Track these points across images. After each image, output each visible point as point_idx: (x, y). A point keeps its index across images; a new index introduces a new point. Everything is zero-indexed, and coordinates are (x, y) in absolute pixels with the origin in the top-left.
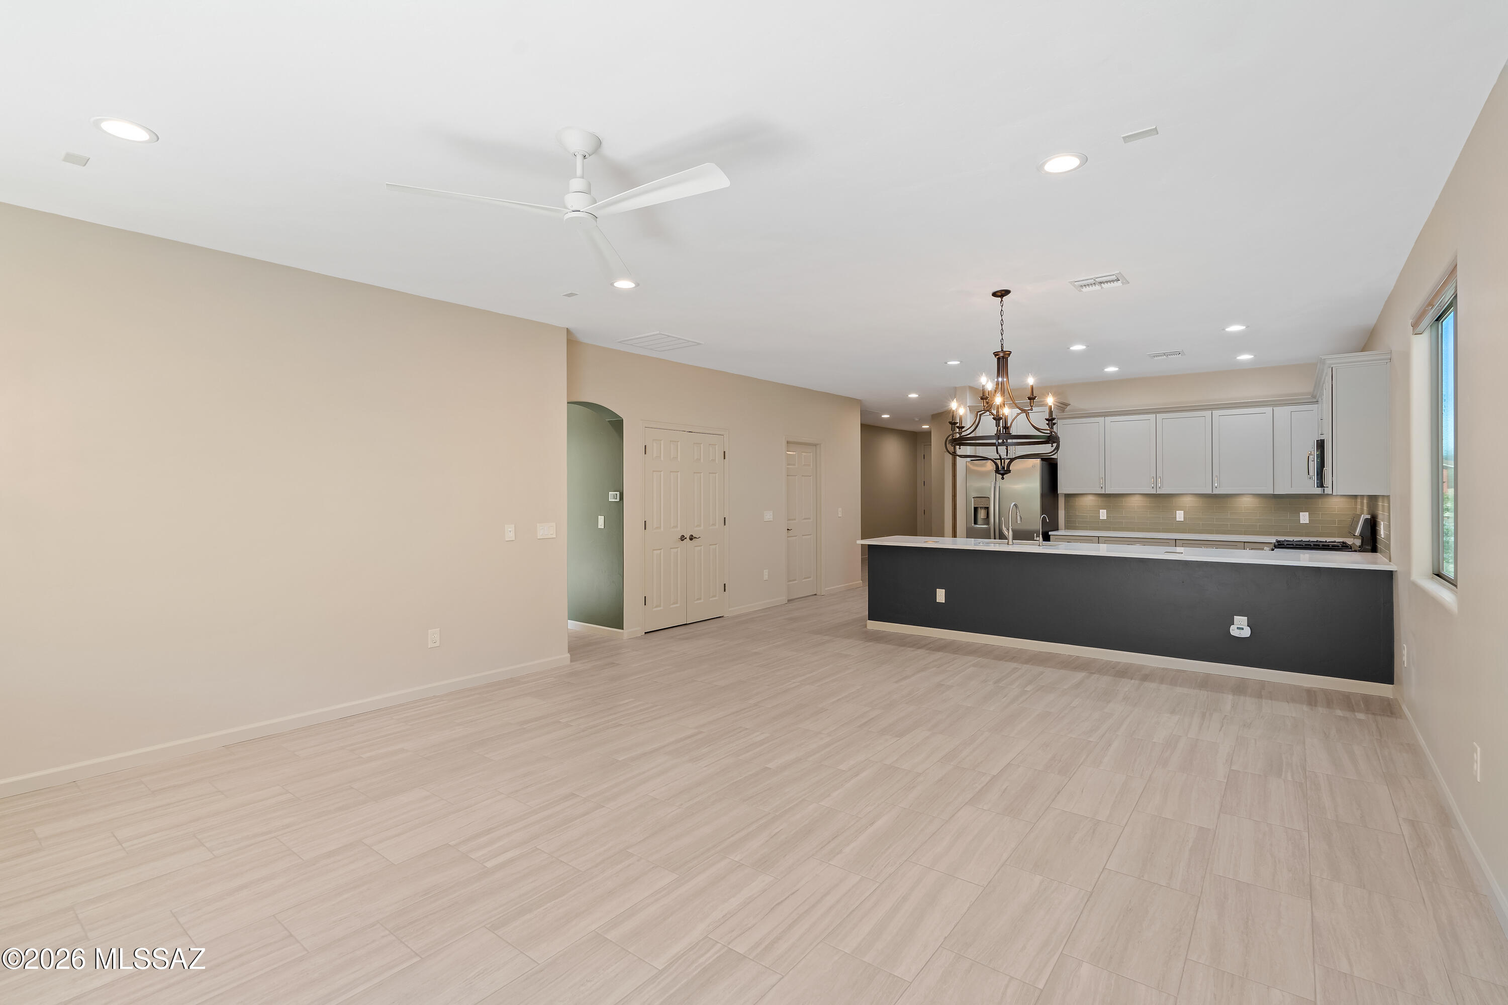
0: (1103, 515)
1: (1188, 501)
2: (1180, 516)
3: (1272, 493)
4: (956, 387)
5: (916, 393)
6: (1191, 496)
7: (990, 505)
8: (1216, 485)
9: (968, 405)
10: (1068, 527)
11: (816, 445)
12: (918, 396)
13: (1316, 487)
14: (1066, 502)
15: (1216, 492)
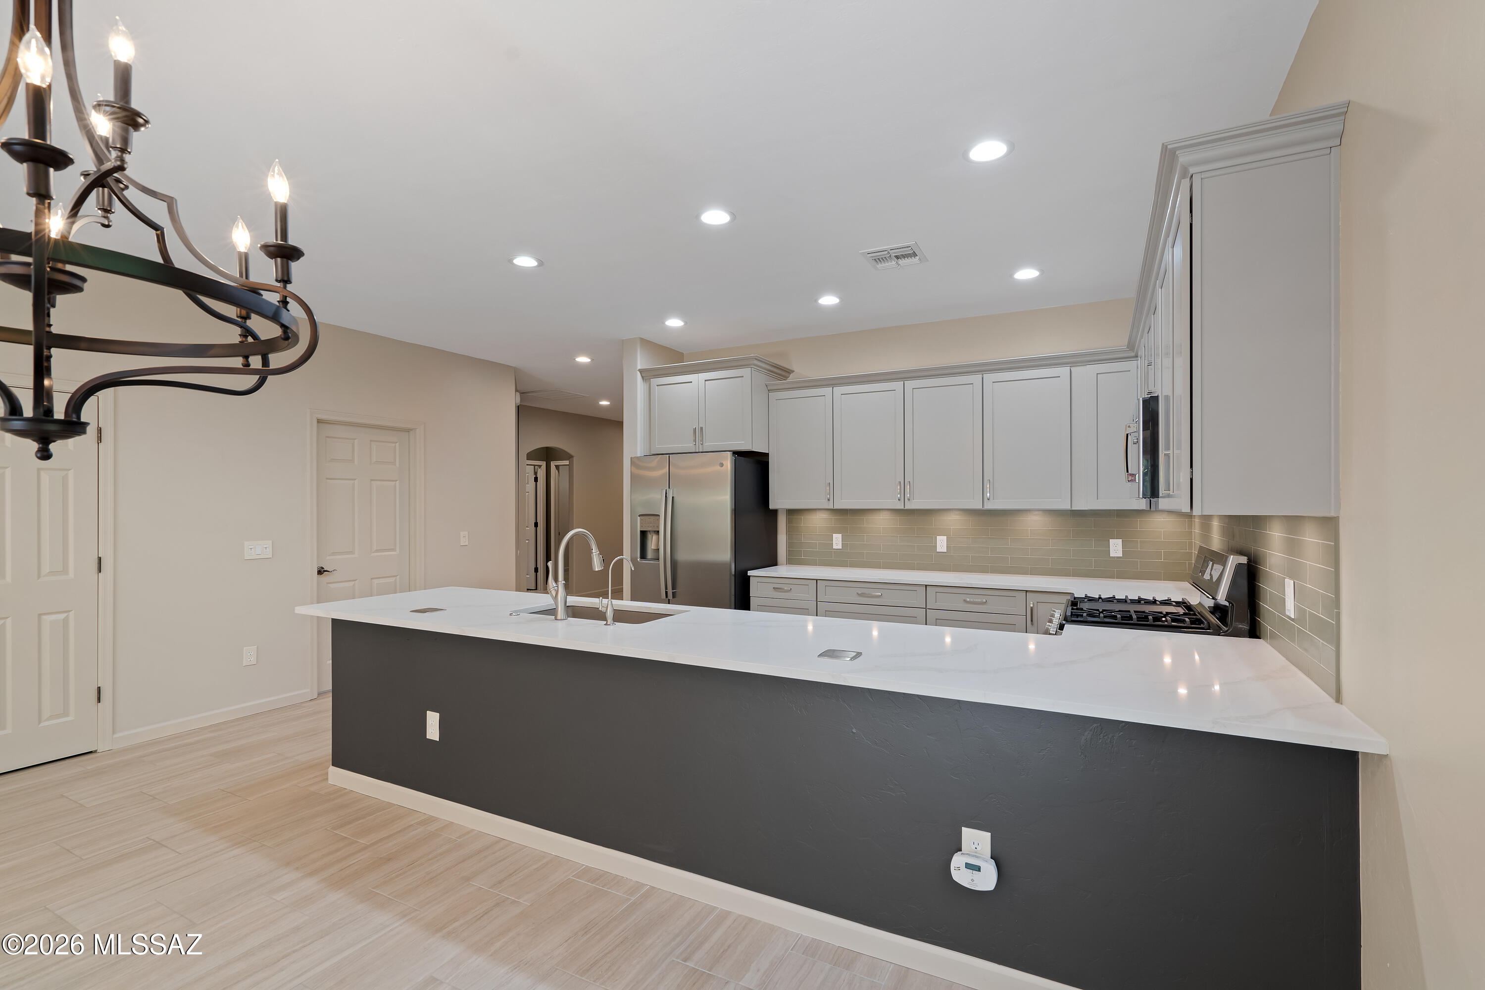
0: (837, 541)
1: (953, 521)
2: (942, 544)
3: (1069, 507)
4: (623, 340)
5: (587, 355)
6: (957, 512)
7: (658, 527)
8: (988, 495)
9: (639, 367)
10: (791, 561)
11: (408, 430)
12: (589, 360)
13: (1141, 497)
14: (789, 521)
15: (989, 506)
